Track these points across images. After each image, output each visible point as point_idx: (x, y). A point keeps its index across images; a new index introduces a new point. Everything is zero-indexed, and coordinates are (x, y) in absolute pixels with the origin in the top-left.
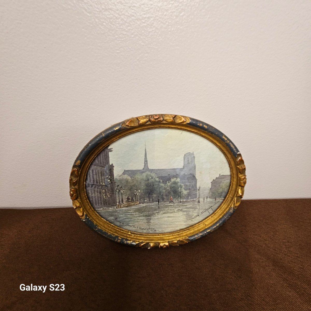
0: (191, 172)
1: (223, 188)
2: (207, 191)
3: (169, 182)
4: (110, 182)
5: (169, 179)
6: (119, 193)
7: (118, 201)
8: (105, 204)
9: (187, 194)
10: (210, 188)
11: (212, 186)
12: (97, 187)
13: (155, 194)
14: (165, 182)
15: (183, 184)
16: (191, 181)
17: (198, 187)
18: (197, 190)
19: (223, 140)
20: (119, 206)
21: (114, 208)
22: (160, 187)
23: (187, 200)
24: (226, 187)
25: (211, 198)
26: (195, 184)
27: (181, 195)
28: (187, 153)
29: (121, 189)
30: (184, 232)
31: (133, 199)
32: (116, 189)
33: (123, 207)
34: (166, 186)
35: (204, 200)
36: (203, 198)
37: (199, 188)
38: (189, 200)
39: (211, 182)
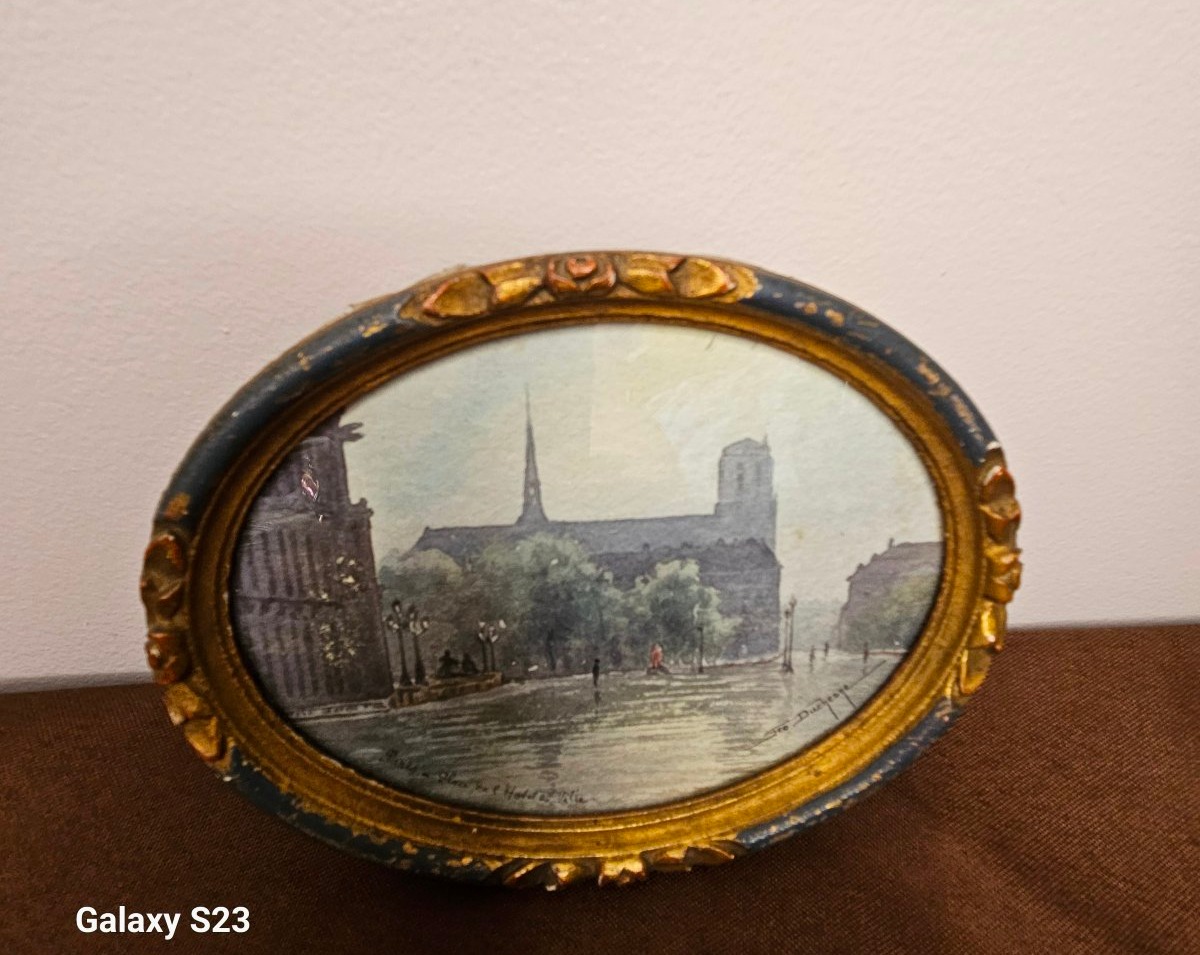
0: (753, 532)
1: (901, 604)
2: (830, 619)
3: (645, 581)
4: (356, 588)
5: (647, 568)
6: (400, 637)
7: (397, 673)
8: (336, 690)
9: (734, 633)
10: (838, 607)
11: (850, 595)
12: (288, 612)
13: (578, 636)
14: (624, 581)
15: (712, 591)
16: (754, 571)
17: (784, 601)
18: (782, 615)
19: (921, 383)
20: (405, 696)
21: (381, 705)
22: (602, 603)
23: (730, 659)
24: (920, 599)
25: (846, 650)
26: (770, 586)
27: (702, 638)
28: (734, 444)
29: (412, 616)
30: (715, 807)
31: (472, 663)
32: (384, 619)
33: (424, 702)
34: (632, 600)
35: (812, 657)
36: (805, 651)
37: (789, 607)
38: (742, 661)
39: (849, 579)
